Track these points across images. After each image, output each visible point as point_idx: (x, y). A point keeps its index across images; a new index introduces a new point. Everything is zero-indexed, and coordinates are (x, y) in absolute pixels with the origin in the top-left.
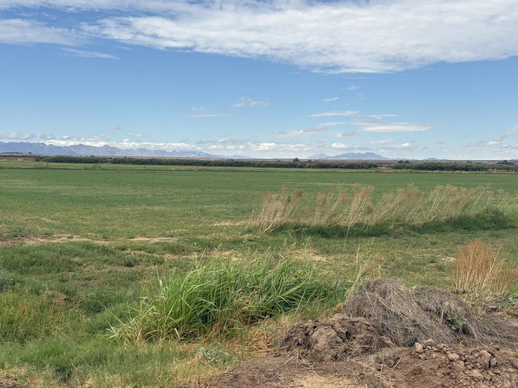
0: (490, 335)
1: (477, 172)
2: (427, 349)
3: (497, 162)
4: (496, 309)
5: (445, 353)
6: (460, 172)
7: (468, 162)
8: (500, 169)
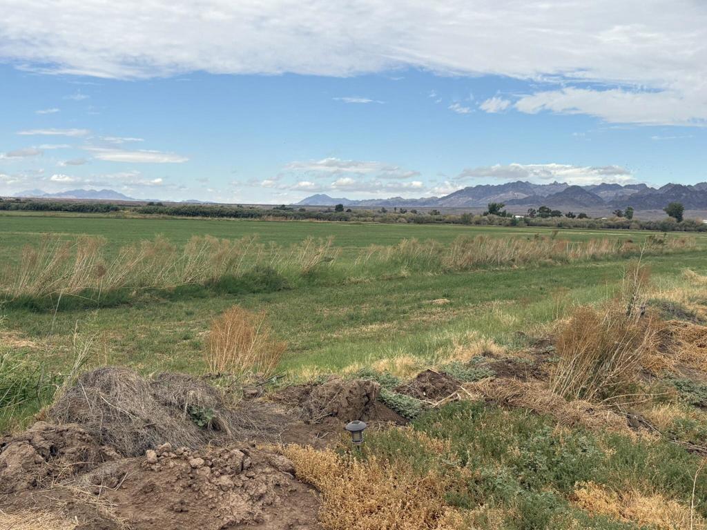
0: (247, 427)
1: (250, 219)
2: (162, 457)
3: (273, 207)
4: (256, 394)
5: (186, 459)
6: (228, 219)
7: (238, 205)
8: (276, 216)
